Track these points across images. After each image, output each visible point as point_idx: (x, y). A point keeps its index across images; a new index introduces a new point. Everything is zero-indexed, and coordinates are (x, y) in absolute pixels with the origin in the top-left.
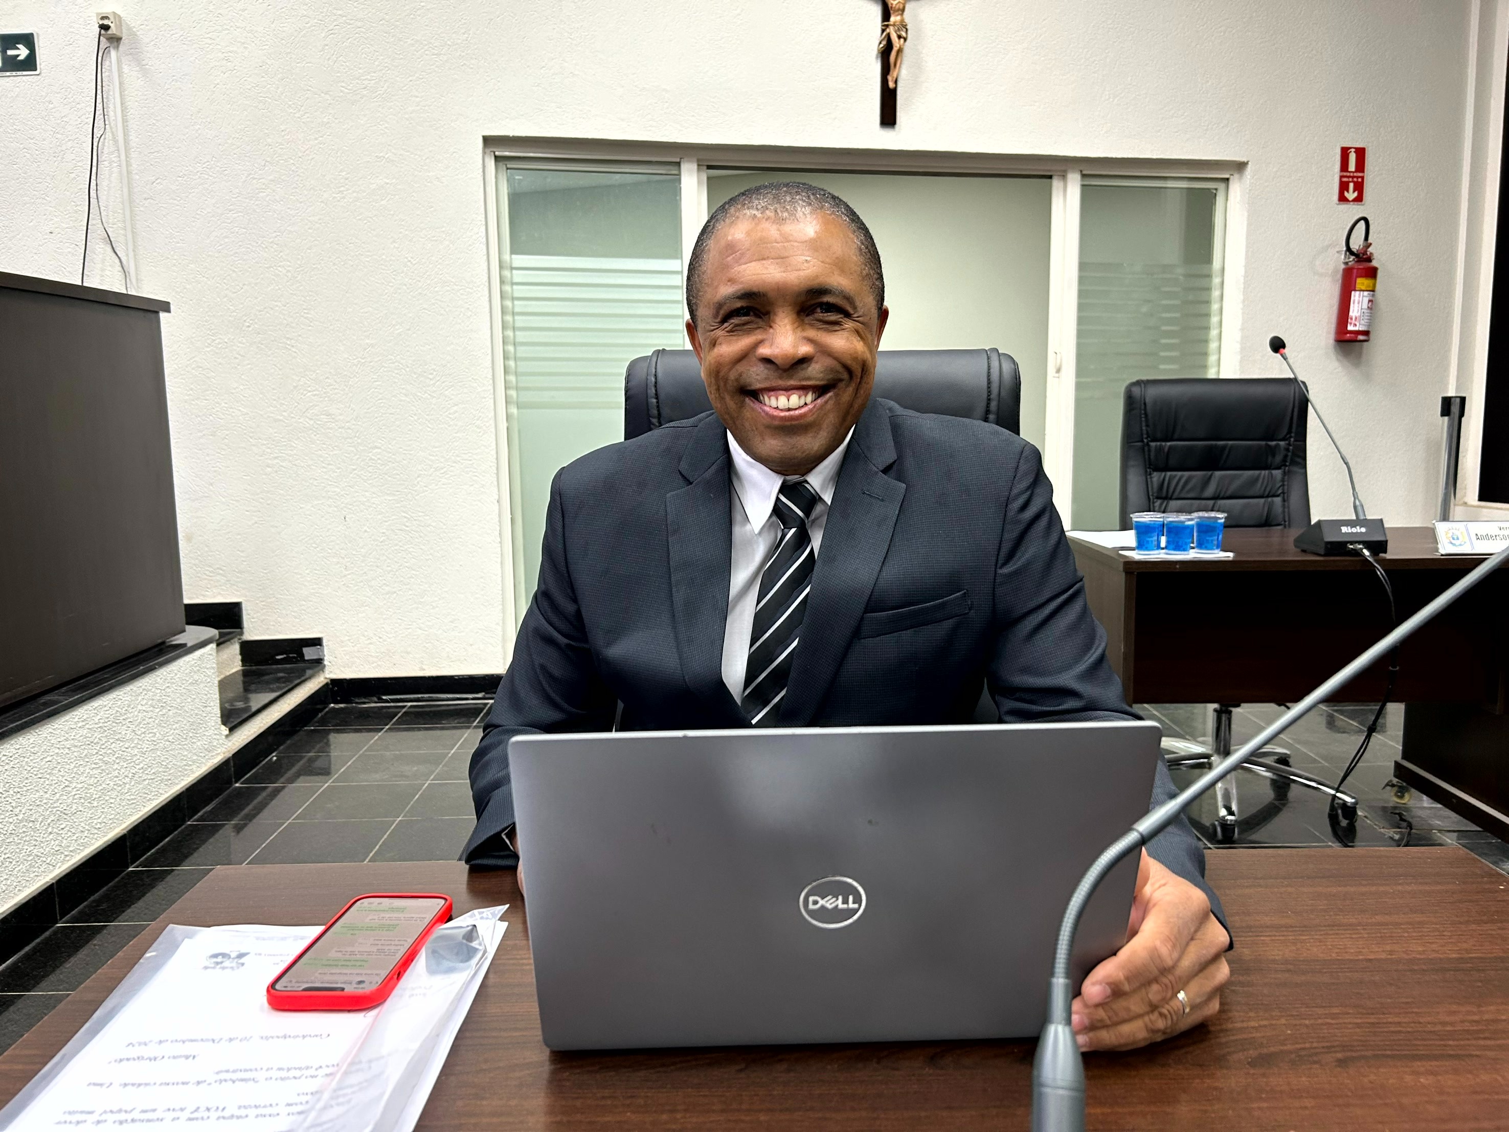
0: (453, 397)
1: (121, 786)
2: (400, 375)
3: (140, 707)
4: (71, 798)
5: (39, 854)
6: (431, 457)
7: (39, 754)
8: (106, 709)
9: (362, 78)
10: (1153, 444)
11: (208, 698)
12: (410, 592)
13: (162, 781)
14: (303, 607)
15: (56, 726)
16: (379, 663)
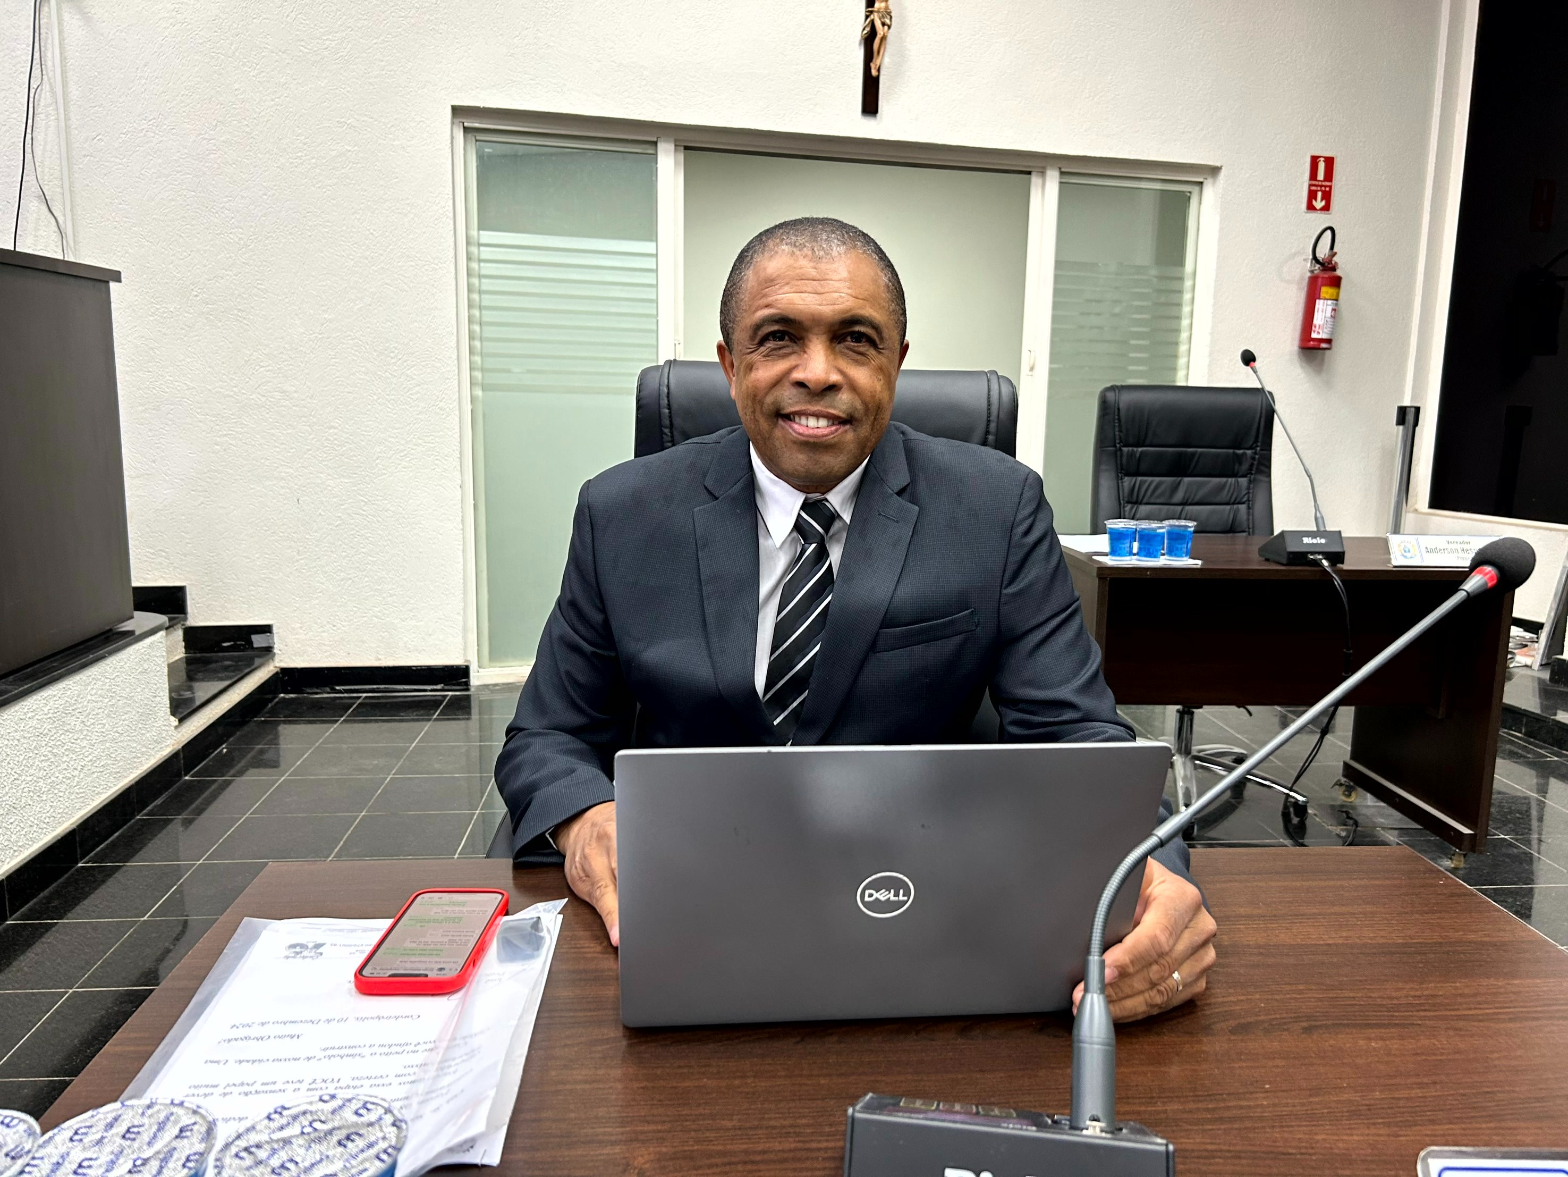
0: (415, 377)
1: (70, 778)
2: (359, 353)
3: (89, 697)
4: (20, 791)
6: (390, 439)
8: (55, 699)
9: (325, 38)
10: (1125, 449)
11: (158, 688)
12: (367, 579)
13: (110, 774)
14: (252, 593)
15: (6, 716)
16: (334, 652)
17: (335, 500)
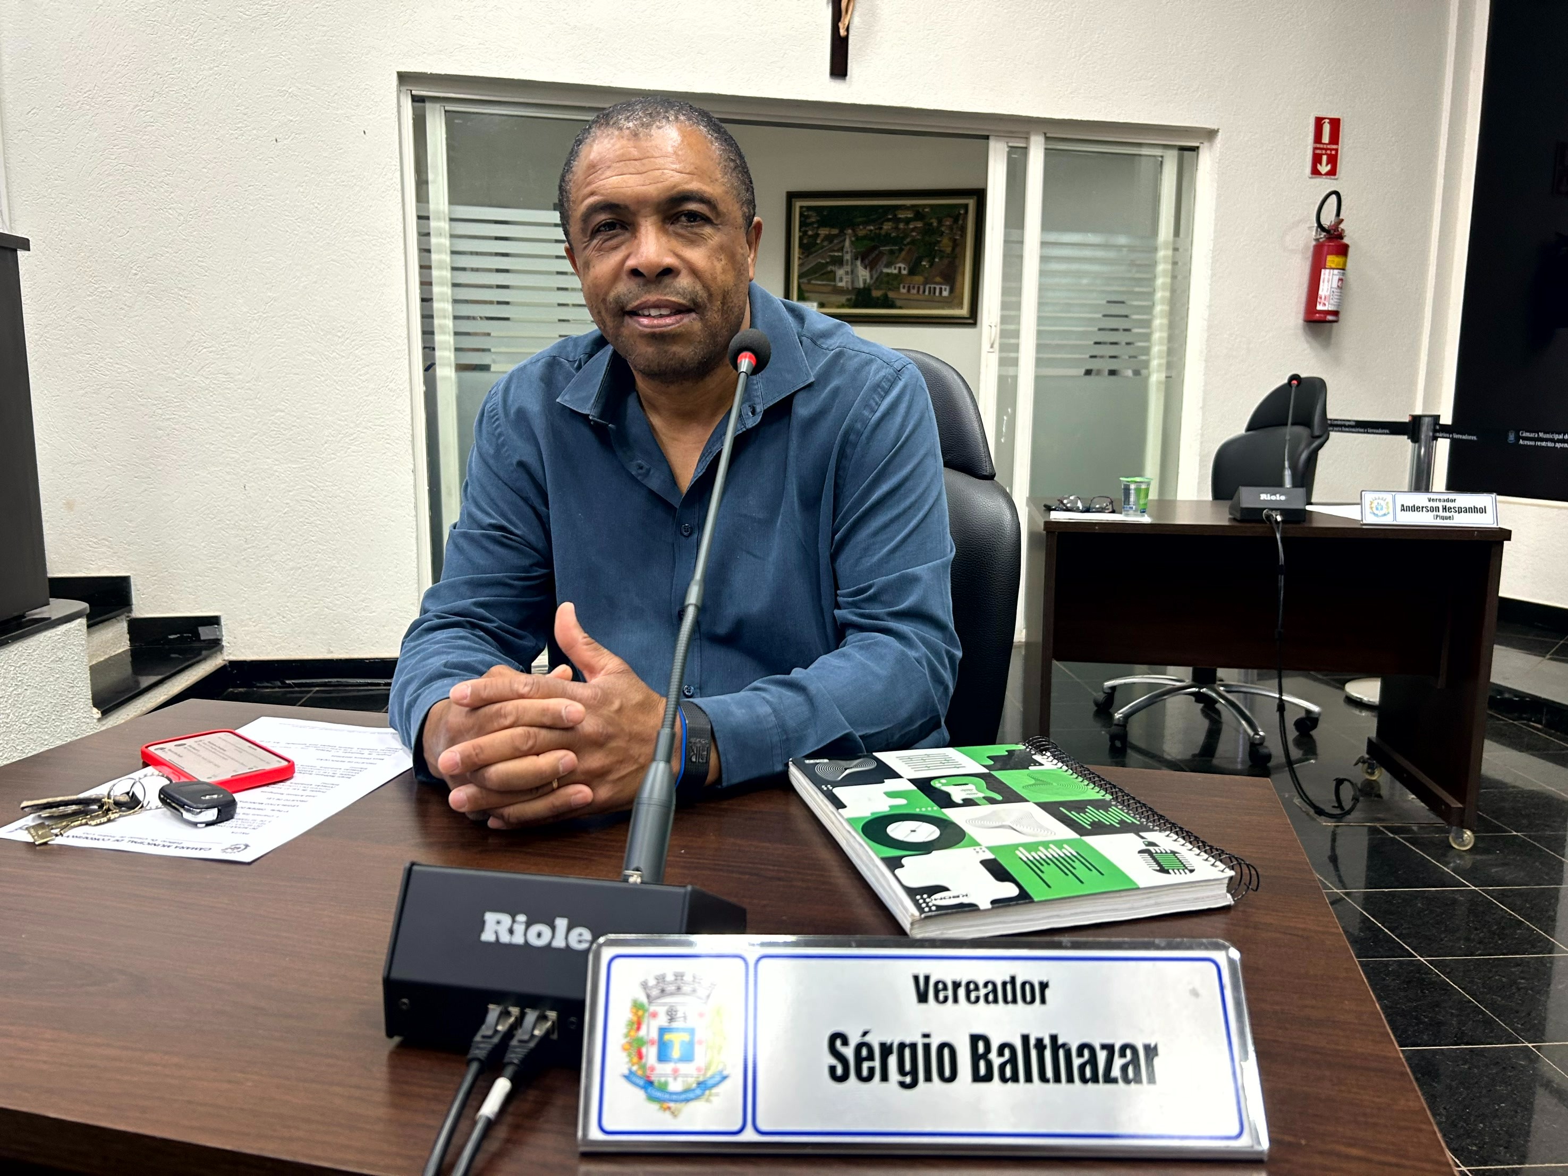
0: (364, 357)
2: (306, 332)
6: (339, 422)
11: (76, 679)
14: (199, 583)
16: (283, 644)
17: (283, 486)
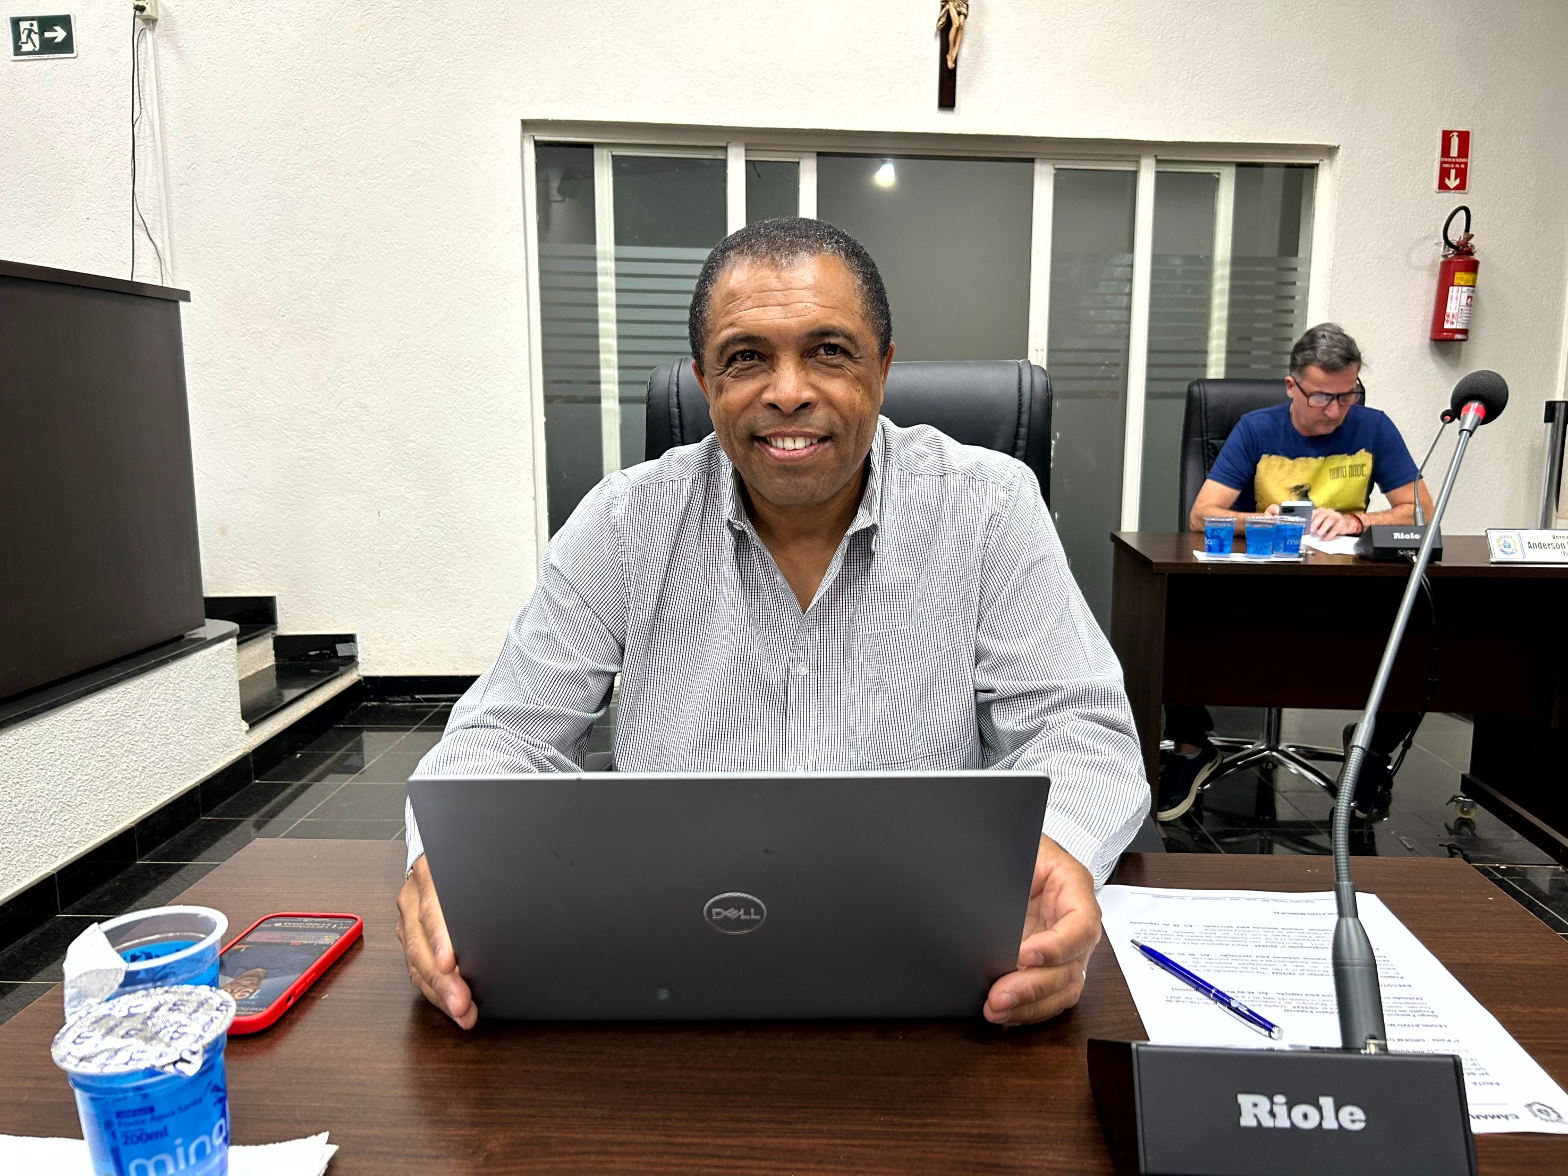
0: (488, 390)
1: (129, 779)
2: (436, 367)
3: (151, 701)
4: (75, 790)
5: (40, 845)
7: (41, 745)
11: (227, 694)
12: (445, 590)
13: (174, 775)
15: (59, 718)
16: (413, 661)
17: (414, 512)
